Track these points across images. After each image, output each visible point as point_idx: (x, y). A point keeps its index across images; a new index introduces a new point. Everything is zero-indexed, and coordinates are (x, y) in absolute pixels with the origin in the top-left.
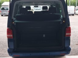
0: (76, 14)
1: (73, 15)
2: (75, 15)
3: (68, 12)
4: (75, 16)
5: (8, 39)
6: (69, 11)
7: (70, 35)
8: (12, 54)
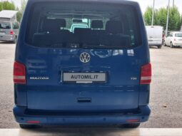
0: (166, 45)
1: (159, 46)
2: (163, 47)
3: (149, 39)
4: (164, 50)
5: (15, 84)
6: (151, 37)
7: (149, 81)
8: (22, 119)
